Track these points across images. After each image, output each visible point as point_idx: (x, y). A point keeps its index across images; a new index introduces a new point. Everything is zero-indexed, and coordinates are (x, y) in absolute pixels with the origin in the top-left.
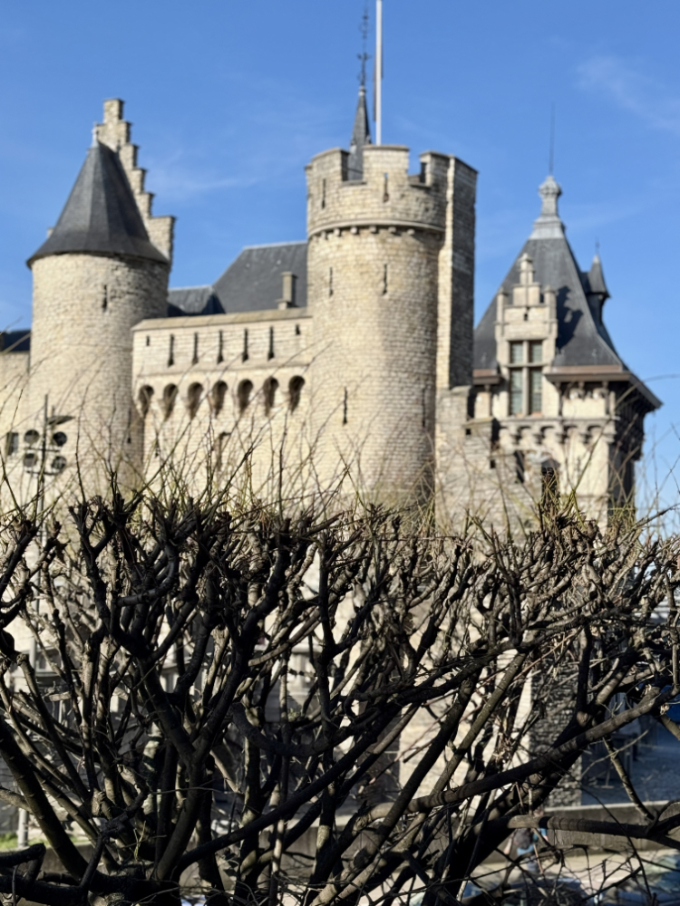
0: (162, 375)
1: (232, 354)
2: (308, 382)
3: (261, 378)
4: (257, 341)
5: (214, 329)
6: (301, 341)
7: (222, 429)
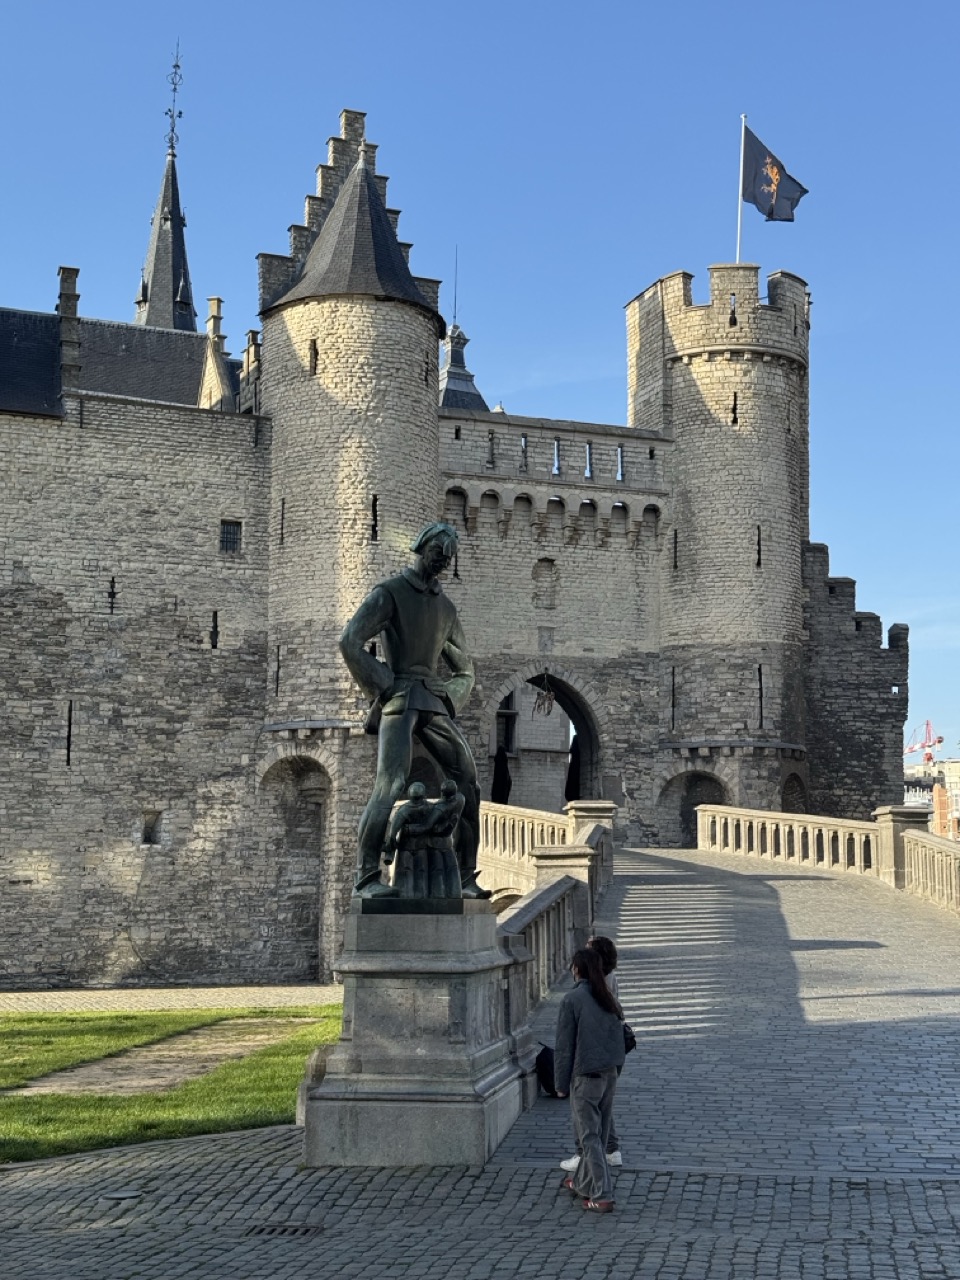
0: (480, 478)
1: (573, 468)
2: (665, 514)
3: (609, 501)
4: (604, 457)
5: (549, 434)
6: (658, 467)
7: (543, 554)
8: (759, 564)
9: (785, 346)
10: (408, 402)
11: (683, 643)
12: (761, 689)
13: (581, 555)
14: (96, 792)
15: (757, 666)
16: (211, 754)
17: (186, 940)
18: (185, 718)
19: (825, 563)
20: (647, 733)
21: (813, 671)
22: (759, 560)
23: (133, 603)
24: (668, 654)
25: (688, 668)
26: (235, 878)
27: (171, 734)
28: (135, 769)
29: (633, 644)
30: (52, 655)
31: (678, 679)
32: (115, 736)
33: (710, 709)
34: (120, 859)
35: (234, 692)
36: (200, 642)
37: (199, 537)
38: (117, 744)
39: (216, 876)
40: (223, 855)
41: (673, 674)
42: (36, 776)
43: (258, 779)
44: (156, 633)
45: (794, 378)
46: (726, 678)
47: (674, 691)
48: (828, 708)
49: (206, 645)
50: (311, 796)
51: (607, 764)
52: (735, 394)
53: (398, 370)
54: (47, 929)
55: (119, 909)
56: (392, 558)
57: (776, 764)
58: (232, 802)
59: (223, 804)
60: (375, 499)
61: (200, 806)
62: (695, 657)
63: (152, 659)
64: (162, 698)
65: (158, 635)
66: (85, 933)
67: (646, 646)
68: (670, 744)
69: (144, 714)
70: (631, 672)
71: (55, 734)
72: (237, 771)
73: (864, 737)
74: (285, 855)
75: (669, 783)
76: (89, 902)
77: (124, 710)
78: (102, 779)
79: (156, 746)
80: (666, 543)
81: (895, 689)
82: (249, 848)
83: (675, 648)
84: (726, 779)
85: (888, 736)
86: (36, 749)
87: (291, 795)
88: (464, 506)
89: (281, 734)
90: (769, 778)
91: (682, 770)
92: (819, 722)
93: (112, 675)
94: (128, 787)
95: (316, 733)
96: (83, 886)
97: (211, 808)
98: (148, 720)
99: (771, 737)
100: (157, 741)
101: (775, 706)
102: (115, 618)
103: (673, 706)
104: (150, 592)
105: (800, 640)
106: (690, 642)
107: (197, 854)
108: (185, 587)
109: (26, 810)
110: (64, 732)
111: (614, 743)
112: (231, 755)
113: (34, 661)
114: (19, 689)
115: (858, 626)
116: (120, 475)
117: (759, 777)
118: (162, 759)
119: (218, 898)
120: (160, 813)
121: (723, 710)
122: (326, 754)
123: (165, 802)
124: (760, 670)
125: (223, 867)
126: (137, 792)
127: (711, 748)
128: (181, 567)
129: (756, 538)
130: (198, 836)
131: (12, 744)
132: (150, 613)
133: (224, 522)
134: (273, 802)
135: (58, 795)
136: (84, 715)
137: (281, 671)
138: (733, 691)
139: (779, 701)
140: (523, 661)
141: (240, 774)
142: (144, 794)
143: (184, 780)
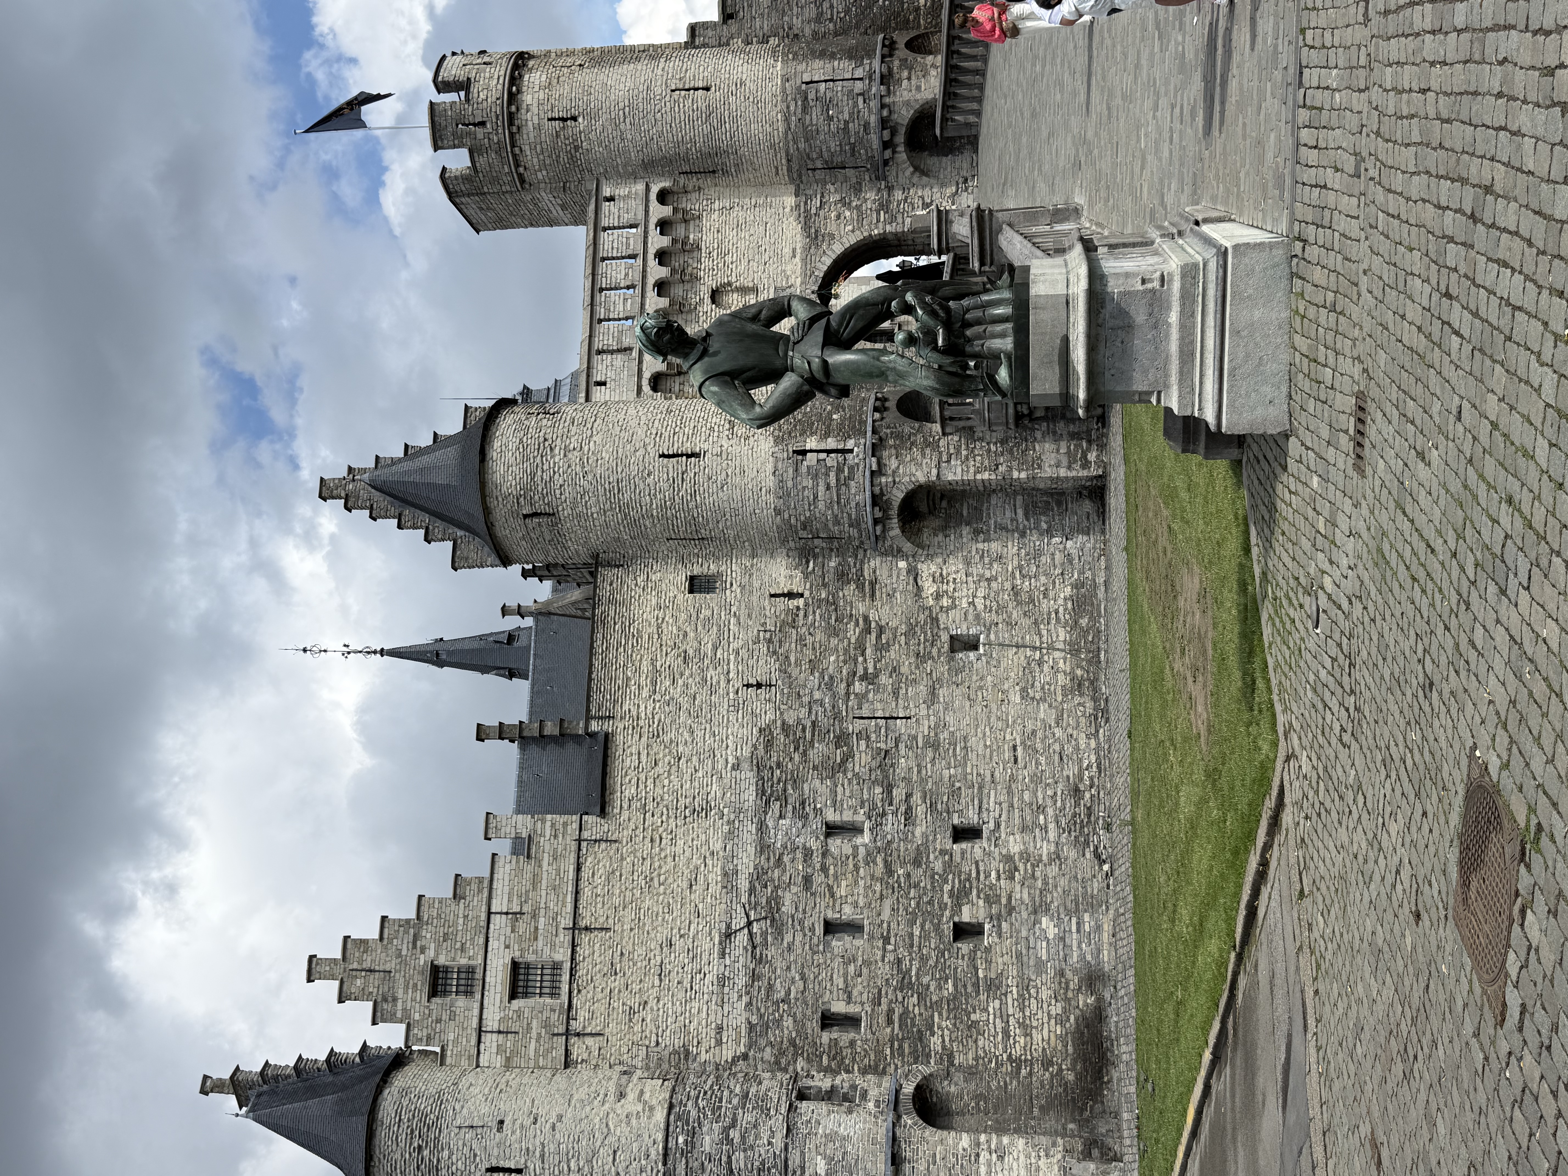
0: (640, 362)
1: (627, 275)
2: (666, 184)
3: (655, 239)
4: (615, 245)
5: (597, 299)
6: (622, 194)
7: (707, 300)
8: (707, 89)
9: (502, 73)
10: (574, 429)
11: (784, 161)
12: (826, 81)
13: (707, 263)
14: (933, 693)
15: (804, 86)
16: (898, 595)
17: (1065, 610)
18: (866, 619)
19: (705, 25)
21: (808, 31)
22: (703, 89)
23: (765, 668)
24: (795, 176)
25: (808, 155)
26: (1010, 569)
27: (881, 630)
28: (912, 660)
29: (788, 210)
30: (813, 735)
31: (819, 164)
32: (884, 679)
33: (846, 129)
34: (993, 669)
35: (842, 576)
36: (798, 608)
37: (706, 613)
38: (891, 676)
39: (1008, 585)
40: (988, 580)
41: (814, 170)
42: (920, 744)
43: (920, 551)
44: (791, 646)
45: (531, 63)
46: (816, 116)
47: (830, 167)
48: (842, 15)
49: (801, 602)
50: (934, 504)
51: (899, 229)
52: (549, 120)
53: (545, 440)
54: (1056, 730)
55: (1037, 670)
56: (715, 439)
57: (896, 63)
58: (941, 575)
59: (943, 583)
60: (663, 456)
61: (945, 602)
62: (798, 149)
63: (814, 649)
64: (849, 639)
65: (793, 645)
66: (1060, 699)
67: (791, 201)
68: (880, 169)
69: (863, 654)
70: (813, 211)
71: (883, 730)
72: (914, 573)
74: (989, 526)
75: (916, 169)
76: (1031, 695)
77: (860, 671)
78: (922, 689)
79: (891, 642)
80: (692, 182)
82: (982, 557)
83: (789, 170)
84: (912, 112)
86: (897, 746)
87: (936, 523)
88: (667, 375)
89: (878, 533)
90: (910, 69)
91: (904, 156)
92: (857, 23)
93: (830, 686)
94: (929, 664)
95: (877, 500)
96: (1018, 700)
97: (947, 592)
98: (869, 651)
99: (870, 69)
100: (887, 643)
101: (842, 65)
102: (779, 682)
103: (844, 168)
104: (756, 653)
105: (779, 45)
106: (784, 155)
107: (988, 603)
108: (750, 623)
109: (951, 751)
110: (882, 722)
111: (881, 225)
112: (898, 577)
113: (819, 750)
114: (844, 761)
116: (654, 683)
117: (909, 79)
118: (903, 637)
119: (1027, 583)
120: (952, 637)
121: (846, 116)
122: (895, 491)
123: (941, 633)
124: (807, 83)
125: (1000, 580)
126: (933, 658)
127: (883, 129)
128: (731, 627)
129: (683, 93)
130: (972, 603)
131: (892, 765)
132: (775, 653)
133: (691, 591)
134: (940, 537)
135: (937, 725)
136: (865, 706)
137: (822, 535)
138: (828, 110)
139: (836, 63)
141: (916, 568)
142: (935, 651)
143: (922, 617)
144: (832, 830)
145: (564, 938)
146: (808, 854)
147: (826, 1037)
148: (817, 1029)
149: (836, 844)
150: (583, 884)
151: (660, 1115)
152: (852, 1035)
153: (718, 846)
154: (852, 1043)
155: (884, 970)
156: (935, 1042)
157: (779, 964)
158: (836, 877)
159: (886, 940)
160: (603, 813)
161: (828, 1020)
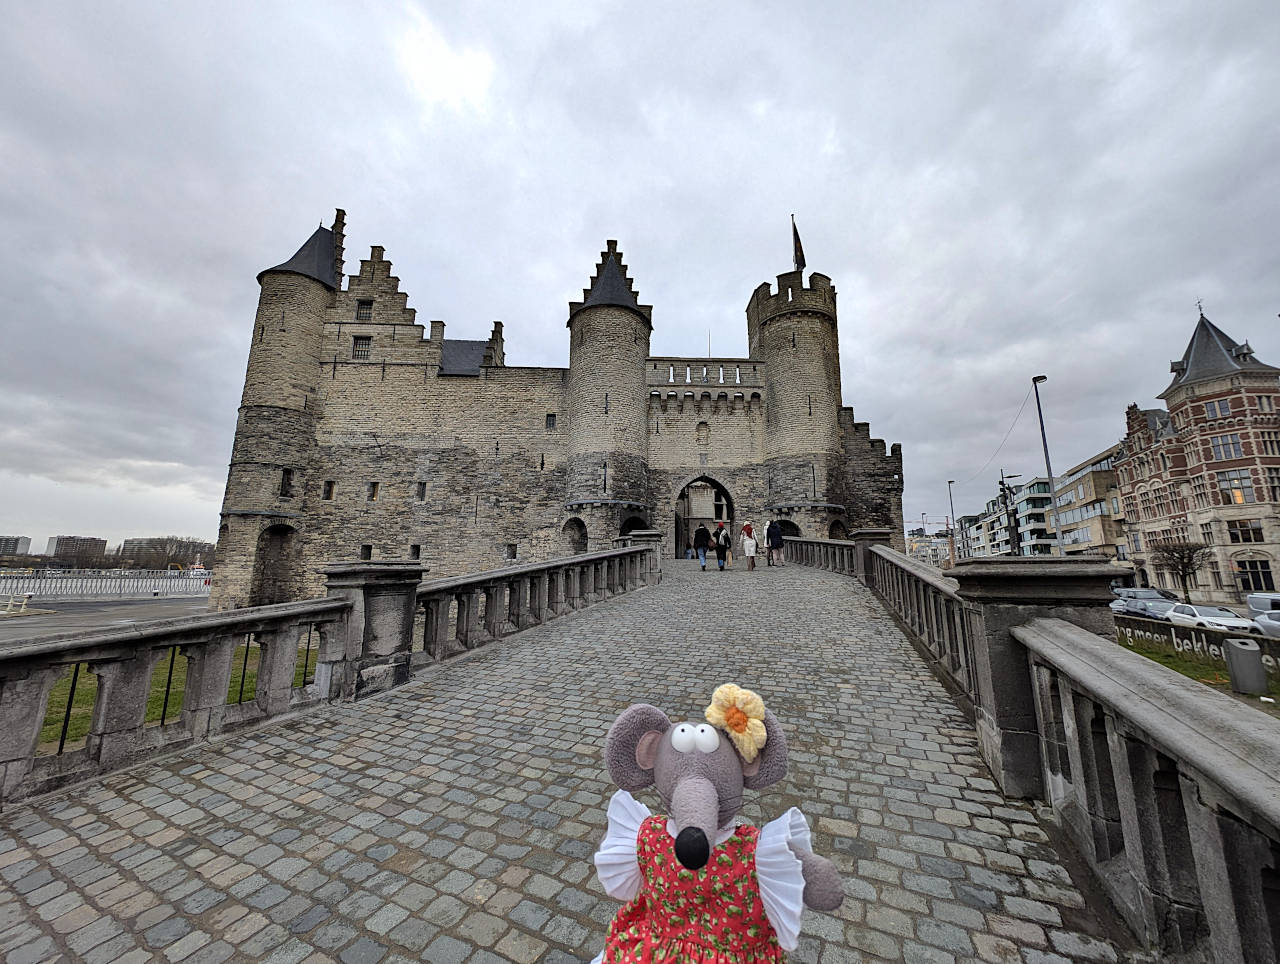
0: (666, 386)
1: (713, 378)
2: (763, 397)
3: (733, 393)
4: (730, 373)
5: (702, 364)
6: (758, 375)
7: (702, 420)
8: (810, 414)
9: (821, 308)
11: (774, 456)
12: (814, 477)
13: (721, 419)
14: (487, 535)
15: (811, 465)
16: (539, 518)
18: (528, 501)
19: (852, 416)
20: (758, 502)
21: (847, 469)
22: (811, 412)
23: (506, 451)
24: (766, 463)
25: (776, 469)
27: (521, 509)
28: (505, 525)
29: (749, 460)
30: (470, 476)
31: (772, 475)
32: (496, 511)
33: (787, 488)
35: (551, 490)
36: (536, 468)
37: (536, 422)
38: (497, 514)
41: (769, 472)
42: (461, 529)
43: (561, 528)
44: (516, 464)
46: (795, 472)
47: (770, 481)
48: (857, 487)
49: (539, 469)
51: (738, 518)
52: (793, 333)
53: (618, 337)
56: (614, 422)
57: (825, 515)
58: (549, 540)
59: (545, 540)
60: (606, 395)
61: (534, 542)
62: (779, 463)
63: (514, 476)
64: (518, 493)
65: (517, 466)
67: (755, 462)
68: (769, 507)
69: (510, 500)
70: (748, 473)
71: (470, 510)
72: (551, 525)
73: (879, 501)
77: (501, 499)
78: (490, 530)
79: (515, 514)
80: (764, 410)
81: (896, 477)
83: (770, 459)
84: (797, 523)
85: (893, 500)
86: (462, 517)
87: (576, 537)
88: (660, 400)
89: (568, 507)
90: (821, 522)
92: (853, 495)
93: (495, 484)
94: (502, 533)
95: (580, 505)
97: (540, 542)
98: (511, 503)
99: (821, 501)
100: (515, 512)
101: (823, 485)
102: (498, 459)
103: (770, 488)
104: (514, 447)
105: (836, 452)
106: (777, 456)
108: (529, 444)
109: (457, 544)
110: (474, 510)
111: (740, 508)
112: (549, 518)
113: (462, 479)
114: (456, 491)
115: (872, 446)
116: (502, 398)
117: (815, 522)
118: (517, 520)
120: (516, 545)
121: (794, 488)
122: (584, 515)
123: (518, 540)
124: (813, 467)
126: (505, 535)
127: (788, 508)
128: (528, 435)
129: (809, 401)
130: (533, 555)
131: (452, 515)
132: (513, 456)
133: (547, 415)
134: (569, 539)
135: (471, 537)
136: (483, 501)
138: (799, 478)
139: (825, 482)
140: (692, 470)
141: (553, 527)
142: (509, 536)
143: (527, 530)
144: (423, 485)
145: (381, 360)
146: (411, 474)
147: (322, 483)
148: (326, 479)
149: (415, 487)
150: (405, 367)
151: (281, 404)
152: (322, 496)
153: (418, 430)
154: (318, 496)
155: (351, 511)
156: (315, 535)
157: (358, 461)
158: (398, 487)
159: (366, 512)
160: (439, 376)
161: (330, 484)
